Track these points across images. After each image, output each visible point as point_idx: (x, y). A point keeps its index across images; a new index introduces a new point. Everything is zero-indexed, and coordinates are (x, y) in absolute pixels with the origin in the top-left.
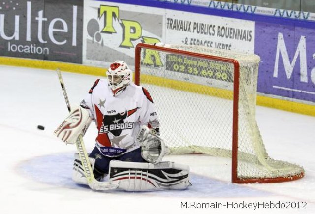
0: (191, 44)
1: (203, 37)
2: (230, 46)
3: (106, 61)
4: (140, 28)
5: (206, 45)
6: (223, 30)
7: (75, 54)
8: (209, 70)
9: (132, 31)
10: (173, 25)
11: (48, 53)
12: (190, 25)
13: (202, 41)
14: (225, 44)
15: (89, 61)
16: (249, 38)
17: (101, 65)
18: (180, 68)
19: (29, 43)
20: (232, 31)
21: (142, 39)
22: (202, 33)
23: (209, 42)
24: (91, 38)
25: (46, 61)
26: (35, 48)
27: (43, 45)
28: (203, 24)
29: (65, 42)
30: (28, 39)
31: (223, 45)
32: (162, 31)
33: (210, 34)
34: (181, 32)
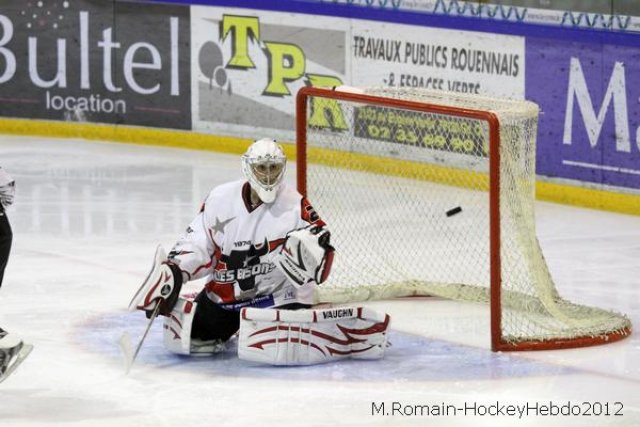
0: (402, 84)
1: (424, 72)
2: (478, 86)
3: (238, 123)
4: (302, 56)
5: (430, 85)
6: (463, 55)
7: (176, 112)
8: (438, 134)
9: (287, 63)
10: (365, 49)
11: (124, 111)
12: (398, 48)
13: (422, 79)
14: (468, 82)
15: (206, 124)
16: (514, 69)
17: (228, 131)
18: (381, 133)
19: (86, 93)
20: (481, 57)
21: (306, 79)
22: (422, 63)
23: (435, 81)
24: (207, 80)
25: (120, 127)
26: (98, 101)
27: (114, 96)
28: (423, 46)
29: (157, 88)
30: (85, 84)
31: (465, 84)
32: (344, 61)
33: (438, 64)
34: (382, 62)
